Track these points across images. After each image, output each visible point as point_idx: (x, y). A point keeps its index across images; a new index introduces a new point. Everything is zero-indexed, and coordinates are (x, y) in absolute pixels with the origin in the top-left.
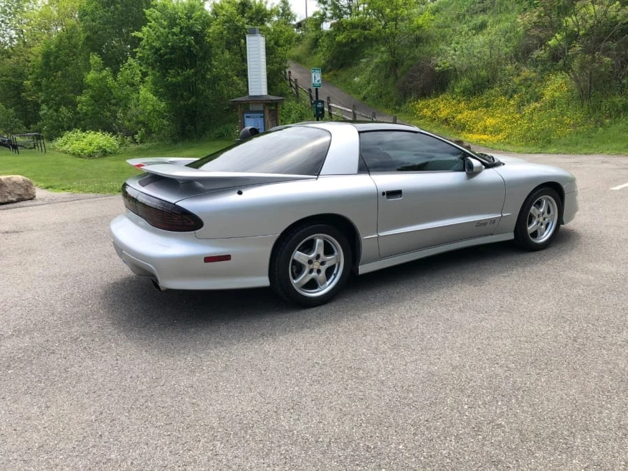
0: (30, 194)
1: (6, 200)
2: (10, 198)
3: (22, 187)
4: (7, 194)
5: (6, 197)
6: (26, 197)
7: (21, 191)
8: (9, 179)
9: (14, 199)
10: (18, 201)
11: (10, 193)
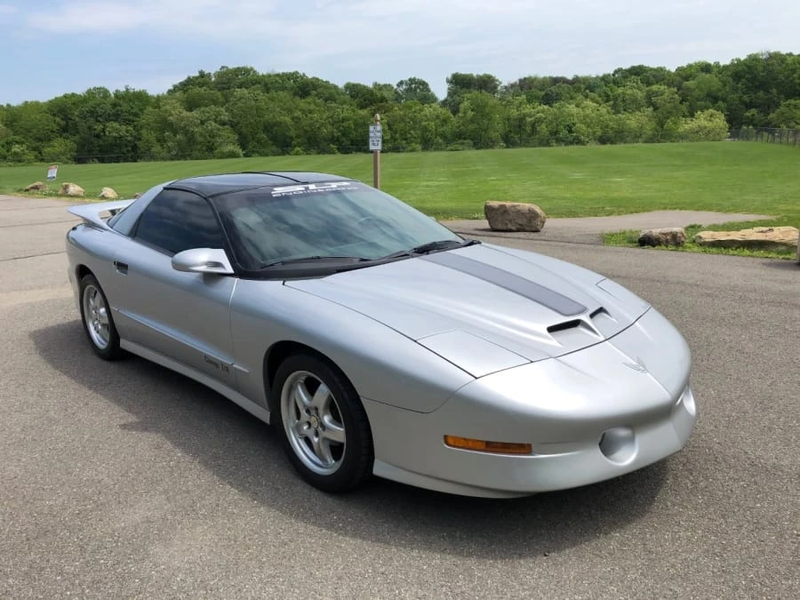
0: (532, 226)
1: (505, 228)
2: (510, 226)
3: (526, 217)
4: (507, 222)
5: (507, 224)
6: (527, 228)
7: (523, 221)
8: (514, 206)
9: (514, 228)
10: (518, 231)
11: (510, 221)
